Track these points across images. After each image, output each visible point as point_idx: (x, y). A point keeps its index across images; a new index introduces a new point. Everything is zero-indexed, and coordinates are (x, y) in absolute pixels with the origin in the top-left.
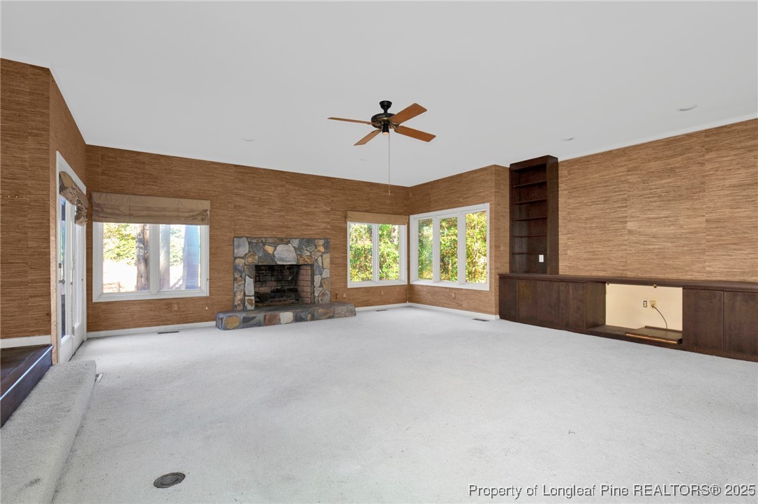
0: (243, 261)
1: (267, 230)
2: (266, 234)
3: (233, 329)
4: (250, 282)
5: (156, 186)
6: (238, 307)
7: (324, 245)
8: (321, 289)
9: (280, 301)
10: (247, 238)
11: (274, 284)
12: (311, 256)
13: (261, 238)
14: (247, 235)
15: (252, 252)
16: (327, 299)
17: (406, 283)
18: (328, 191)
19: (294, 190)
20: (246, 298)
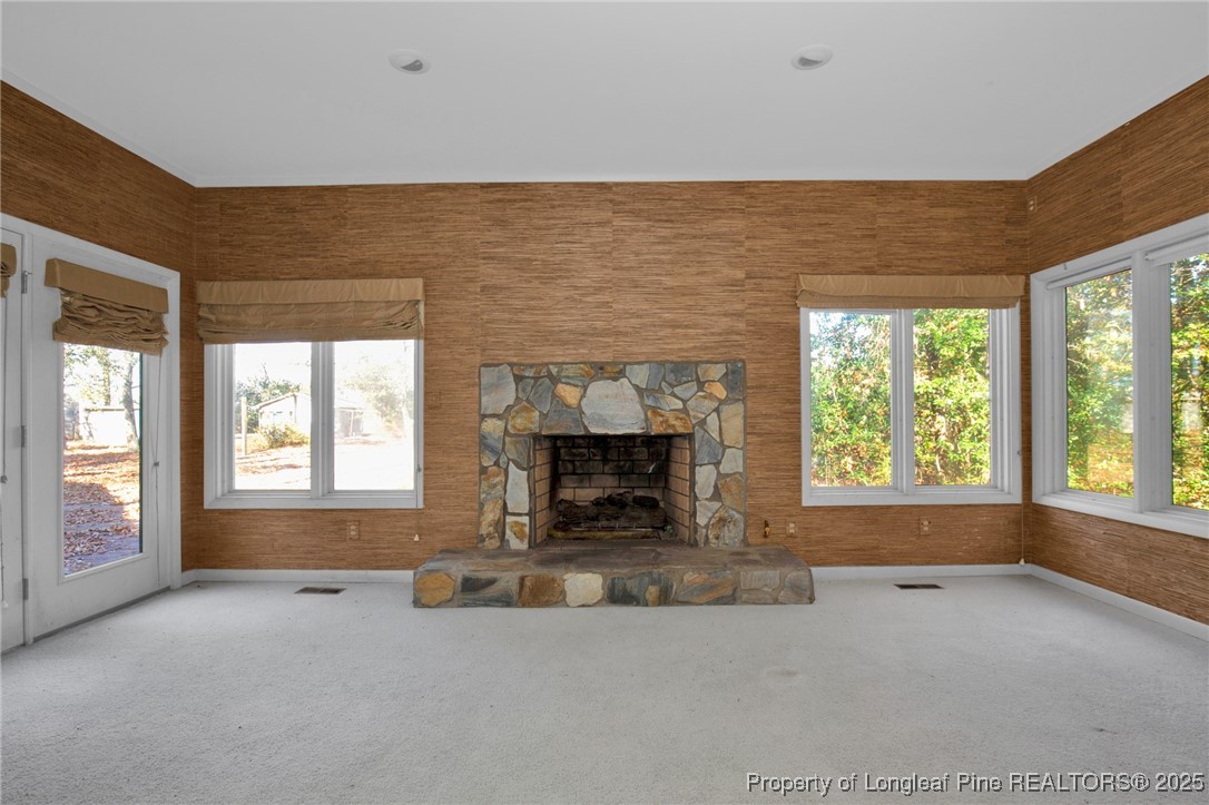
0: (501, 424)
1: (564, 343)
2: (559, 354)
3: (438, 605)
4: (518, 478)
5: (315, 256)
6: (487, 542)
7: (724, 379)
8: (716, 505)
9: (612, 529)
10: (511, 365)
11: (610, 481)
12: (685, 410)
13: (547, 364)
14: (515, 360)
15: (523, 405)
16: (732, 536)
17: (1017, 498)
18: (739, 224)
19: (635, 230)
20: (509, 519)
